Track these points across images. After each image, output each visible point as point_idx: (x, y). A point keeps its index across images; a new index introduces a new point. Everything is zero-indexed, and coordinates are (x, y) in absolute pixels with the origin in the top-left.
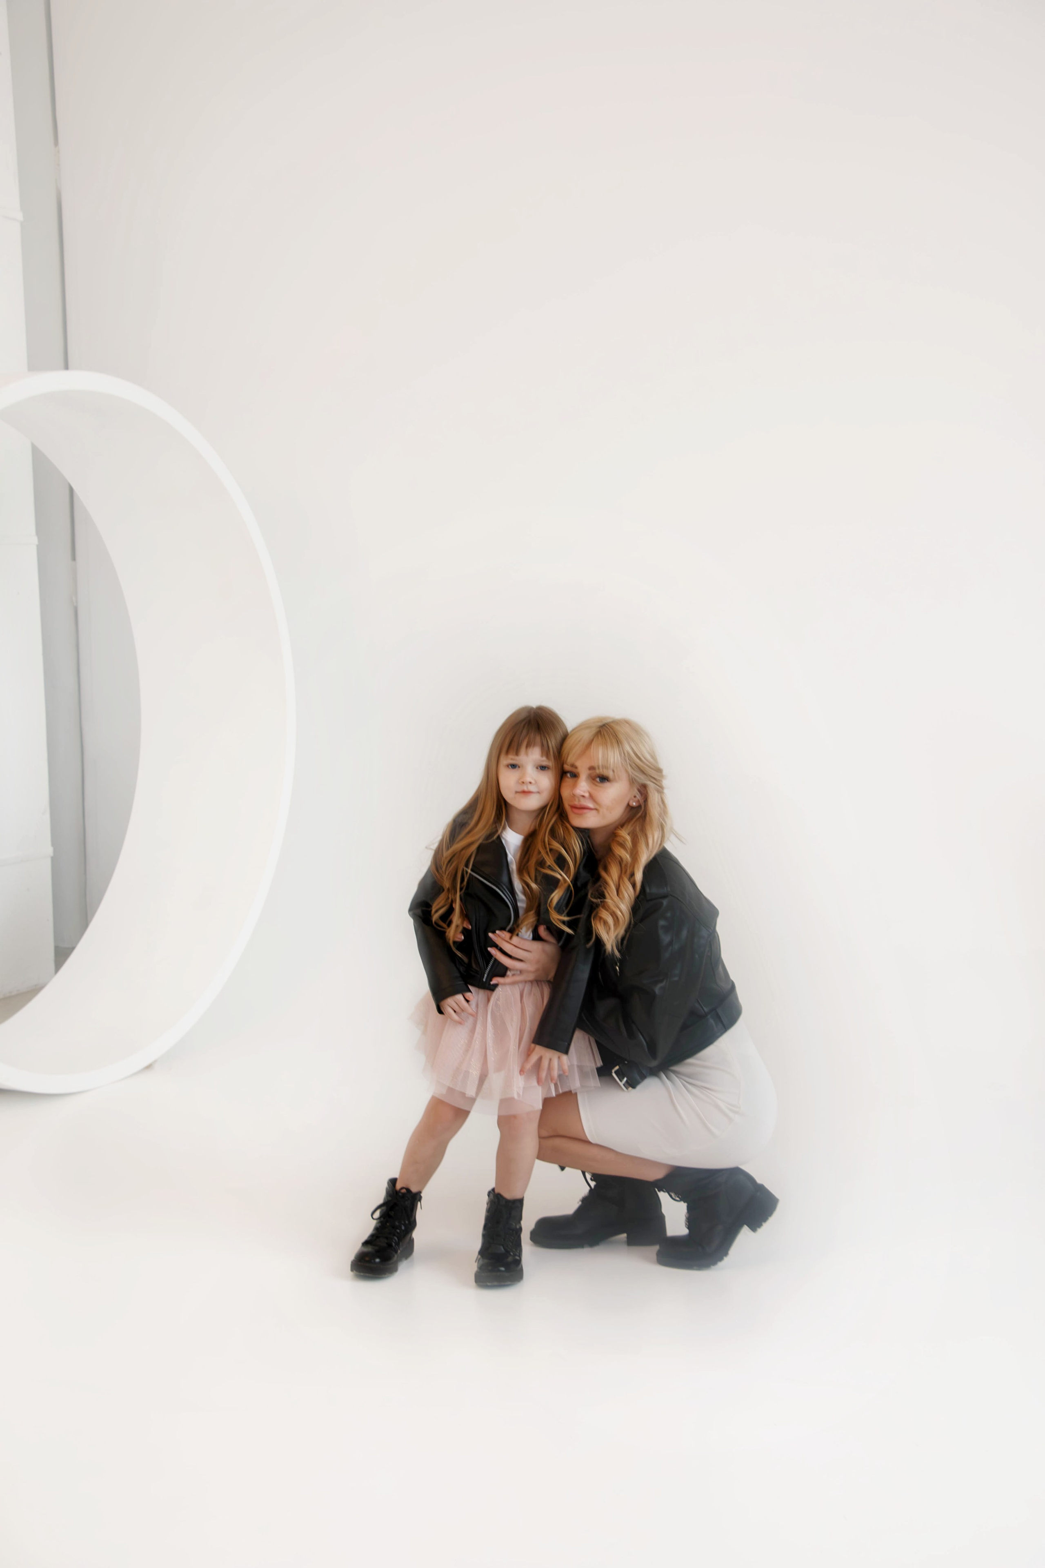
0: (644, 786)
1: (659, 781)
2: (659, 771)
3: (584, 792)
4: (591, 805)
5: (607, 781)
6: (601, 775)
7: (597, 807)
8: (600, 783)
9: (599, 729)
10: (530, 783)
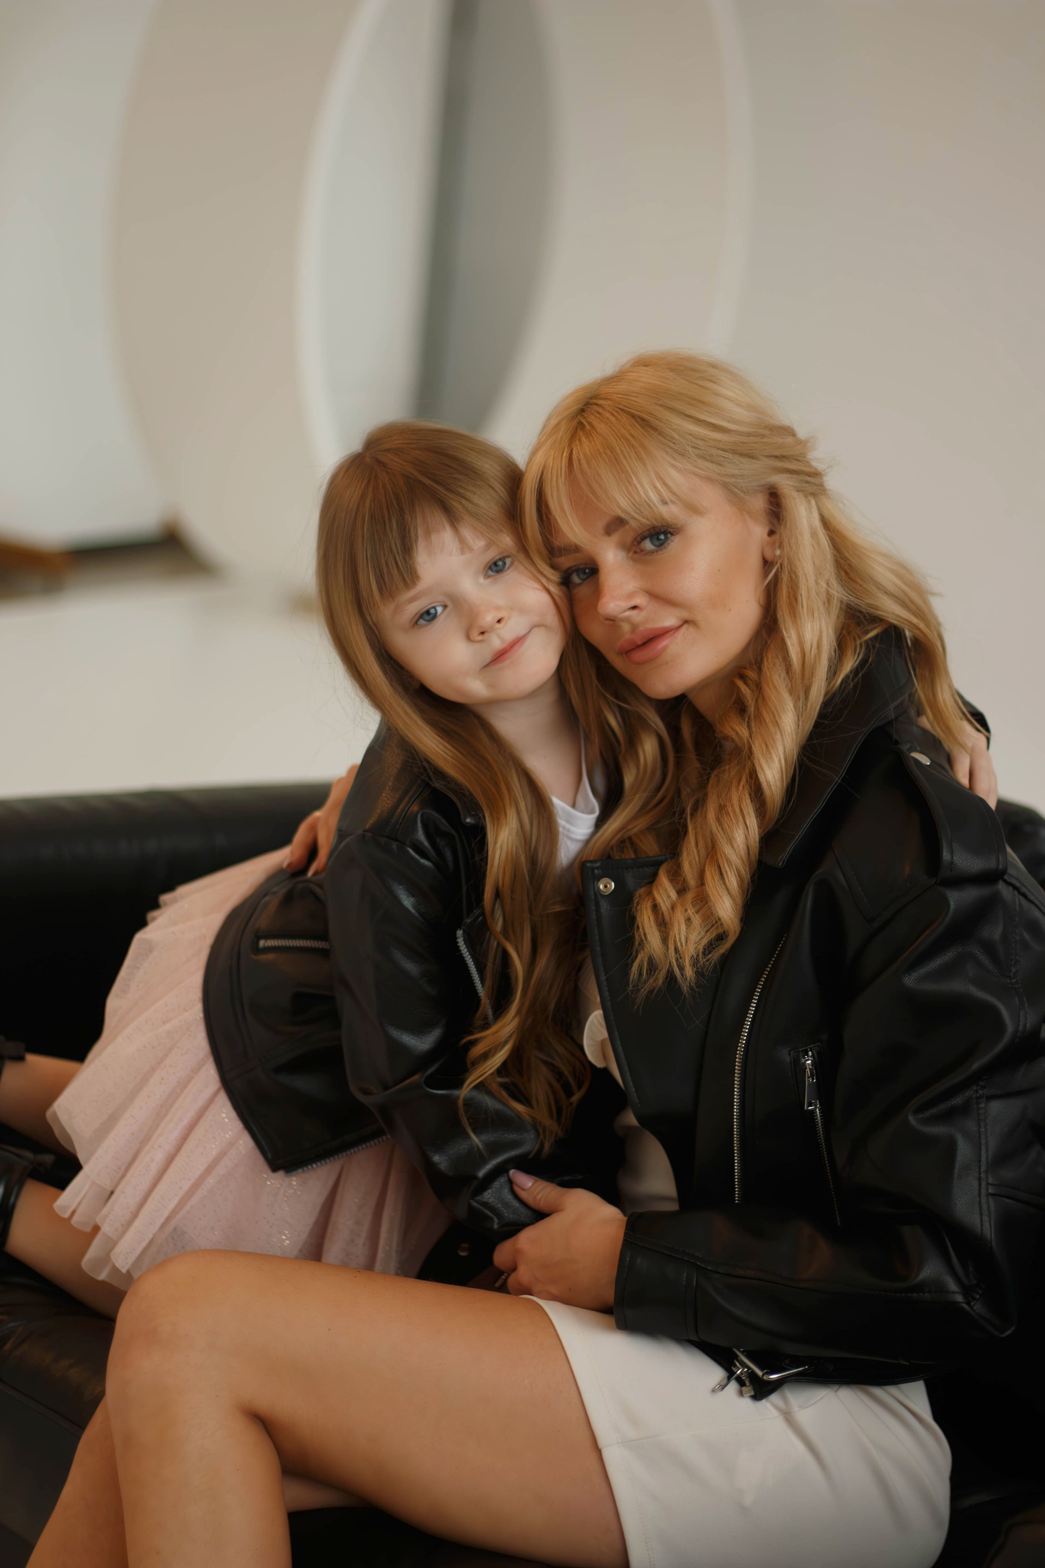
5: (672, 534)
6: (648, 530)
7: (685, 615)
8: (657, 551)
9: (575, 422)
10: (499, 621)
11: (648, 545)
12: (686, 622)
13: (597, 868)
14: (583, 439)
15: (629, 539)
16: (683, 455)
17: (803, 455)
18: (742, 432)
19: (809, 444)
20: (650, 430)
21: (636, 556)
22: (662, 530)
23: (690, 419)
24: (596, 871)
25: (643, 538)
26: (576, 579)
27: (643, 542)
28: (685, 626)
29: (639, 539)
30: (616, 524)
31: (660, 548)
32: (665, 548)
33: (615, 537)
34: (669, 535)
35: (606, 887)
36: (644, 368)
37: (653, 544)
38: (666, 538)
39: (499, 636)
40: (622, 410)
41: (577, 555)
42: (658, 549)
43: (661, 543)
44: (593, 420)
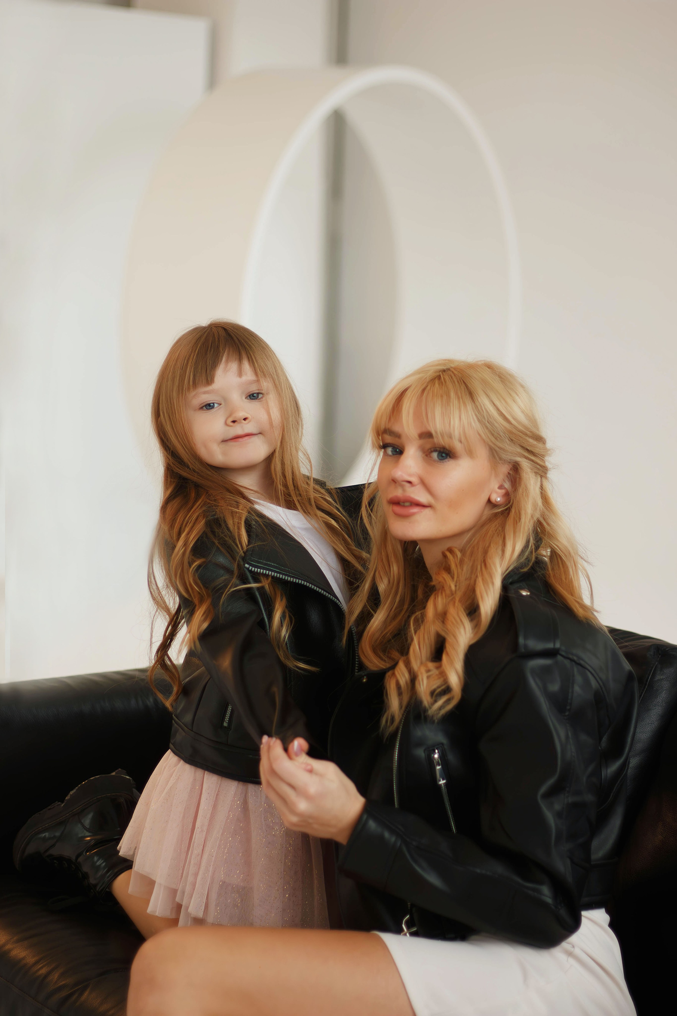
0: (516, 468)
1: (541, 456)
2: (540, 439)
3: (410, 475)
4: (422, 497)
5: (451, 457)
6: (440, 448)
7: (434, 502)
8: (438, 462)
9: (438, 374)
10: (245, 419)
11: (435, 455)
12: (431, 506)
14: (437, 385)
15: (428, 446)
17: (543, 456)
18: (517, 428)
19: (549, 452)
21: (426, 457)
22: (448, 452)
25: (435, 451)
26: (389, 451)
27: (434, 453)
28: (429, 508)
29: (432, 450)
30: (426, 435)
31: (441, 461)
32: (443, 462)
33: (421, 442)
34: (448, 457)
36: (488, 369)
37: (438, 457)
38: (446, 458)
39: (242, 428)
40: (464, 381)
41: (397, 439)
42: (439, 461)
43: (442, 458)
44: (447, 378)
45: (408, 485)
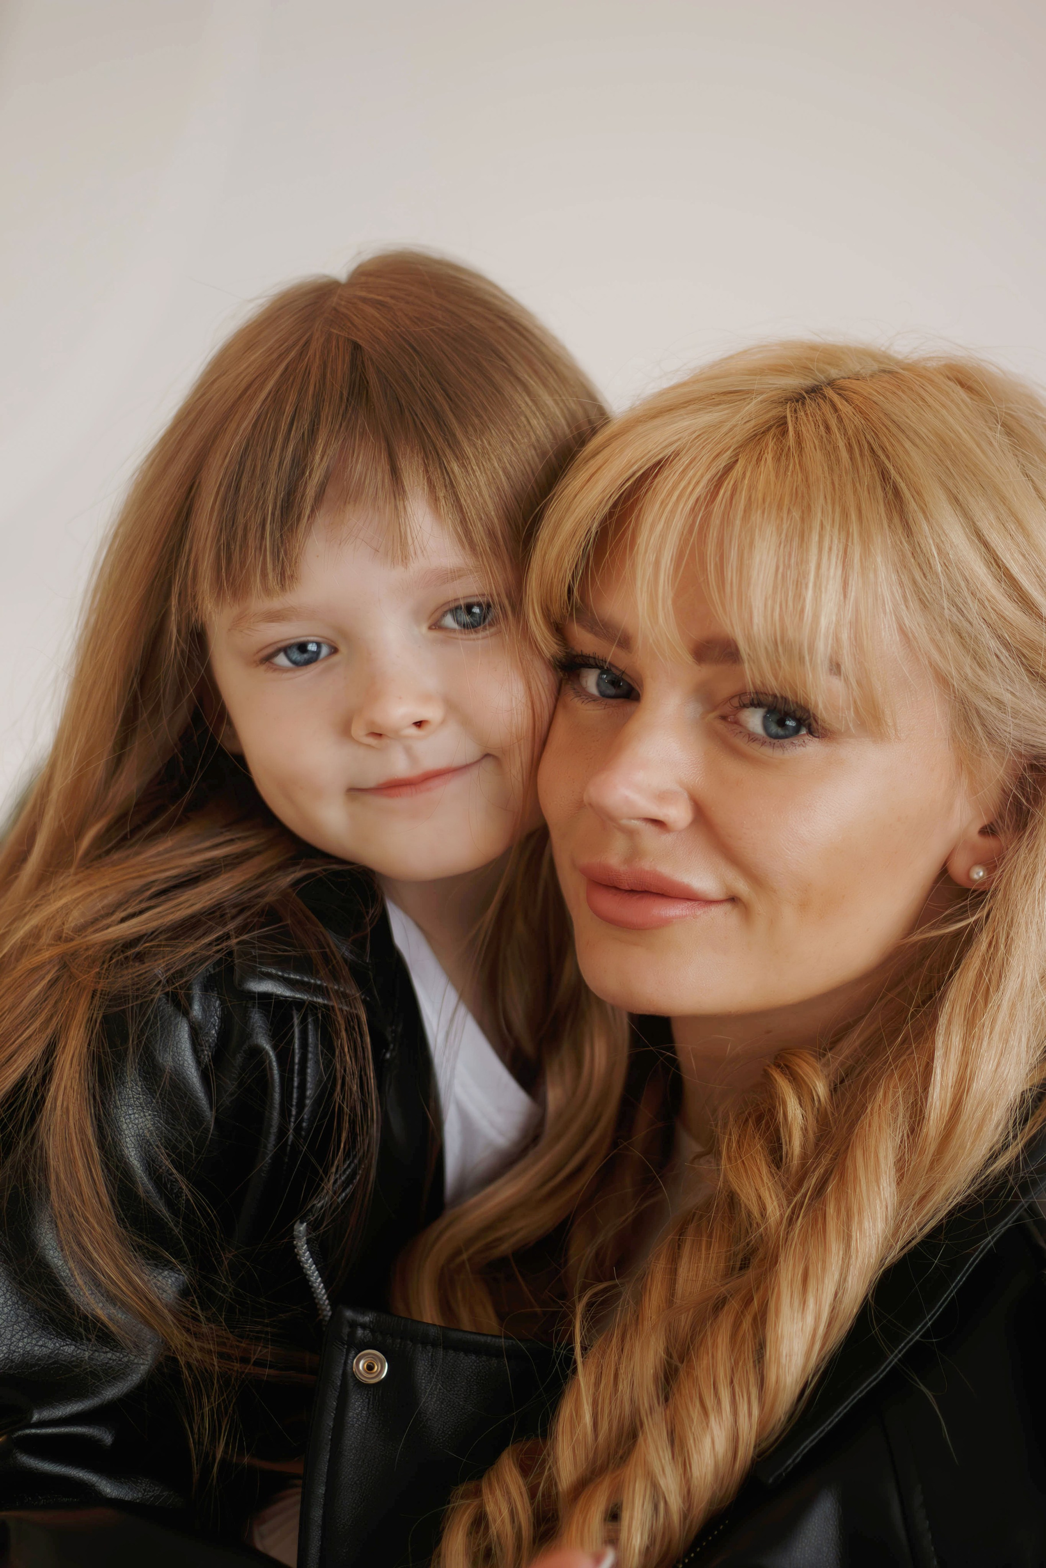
3: (658, 796)
5: (811, 732)
7: (742, 887)
8: (764, 743)
9: (775, 412)
10: (419, 724)
11: (754, 720)
12: (733, 899)
13: (364, 1326)
14: (769, 456)
15: (726, 688)
16: (925, 606)
20: (896, 520)
21: (720, 726)
22: (798, 714)
23: (983, 549)
24: (360, 1332)
25: (756, 704)
26: (591, 680)
27: (752, 709)
28: (727, 907)
29: (744, 700)
30: (720, 651)
31: (774, 741)
32: (782, 746)
33: (706, 671)
34: (804, 731)
35: (370, 1368)
37: (766, 727)
38: (797, 731)
39: (408, 751)
40: (872, 450)
41: (616, 647)
42: (768, 740)
43: (781, 732)
44: (809, 432)
45: (649, 830)
